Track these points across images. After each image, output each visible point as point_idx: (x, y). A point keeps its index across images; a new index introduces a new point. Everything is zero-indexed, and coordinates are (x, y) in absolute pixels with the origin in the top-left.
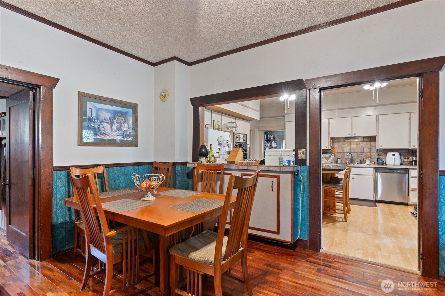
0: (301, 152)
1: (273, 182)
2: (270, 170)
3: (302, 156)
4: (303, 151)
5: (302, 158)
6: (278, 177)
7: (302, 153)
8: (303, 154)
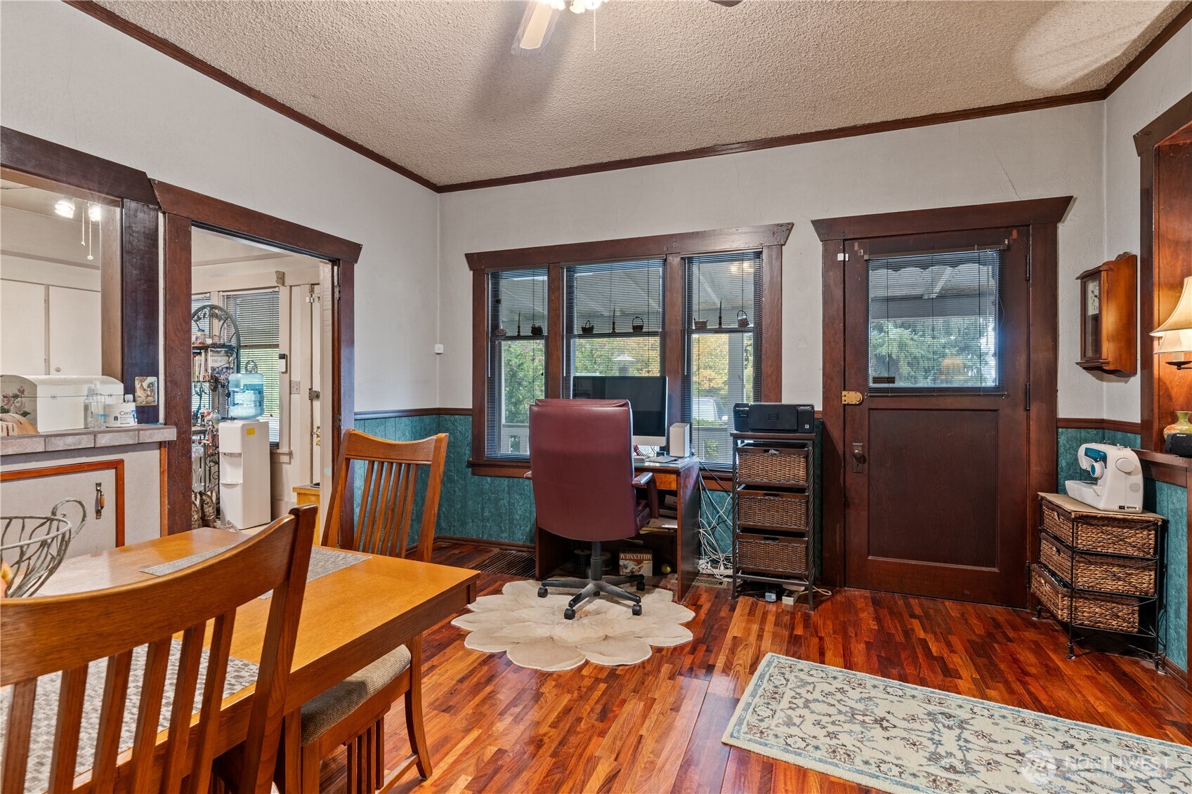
0: (145, 385)
1: (99, 485)
2: (98, 446)
3: (148, 396)
4: (151, 383)
5: (147, 403)
6: (118, 466)
7: (149, 386)
8: (152, 391)
